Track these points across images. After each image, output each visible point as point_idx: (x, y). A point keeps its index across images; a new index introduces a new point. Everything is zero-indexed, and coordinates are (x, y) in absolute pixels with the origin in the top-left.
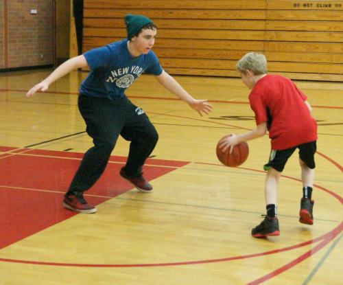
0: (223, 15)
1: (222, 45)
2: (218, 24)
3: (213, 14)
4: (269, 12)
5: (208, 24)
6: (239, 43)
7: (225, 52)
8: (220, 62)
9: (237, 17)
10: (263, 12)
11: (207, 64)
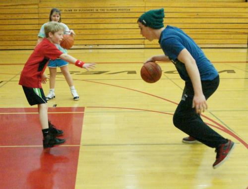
0: (15, 17)
1: (16, 33)
2: (13, 22)
3: (9, 17)
4: (40, 15)
5: (7, 22)
6: (26, 31)
7: (18, 37)
8: (16, 42)
9: (23, 17)
10: (37, 14)
11: (8, 43)
